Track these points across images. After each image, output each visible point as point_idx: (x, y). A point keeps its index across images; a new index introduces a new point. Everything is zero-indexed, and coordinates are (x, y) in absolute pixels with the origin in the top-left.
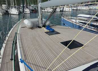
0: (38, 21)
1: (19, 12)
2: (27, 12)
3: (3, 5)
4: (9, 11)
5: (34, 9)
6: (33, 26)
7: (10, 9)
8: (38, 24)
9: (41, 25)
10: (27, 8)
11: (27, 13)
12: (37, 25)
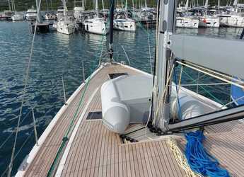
0: (152, 100)
1: (108, 27)
2: (129, 29)
3: (75, 8)
4: (86, 24)
5: (146, 19)
6: (131, 118)
7: (89, 20)
8: (152, 119)
9: (162, 123)
10: (130, 16)
11: (128, 31)
12: (146, 115)
